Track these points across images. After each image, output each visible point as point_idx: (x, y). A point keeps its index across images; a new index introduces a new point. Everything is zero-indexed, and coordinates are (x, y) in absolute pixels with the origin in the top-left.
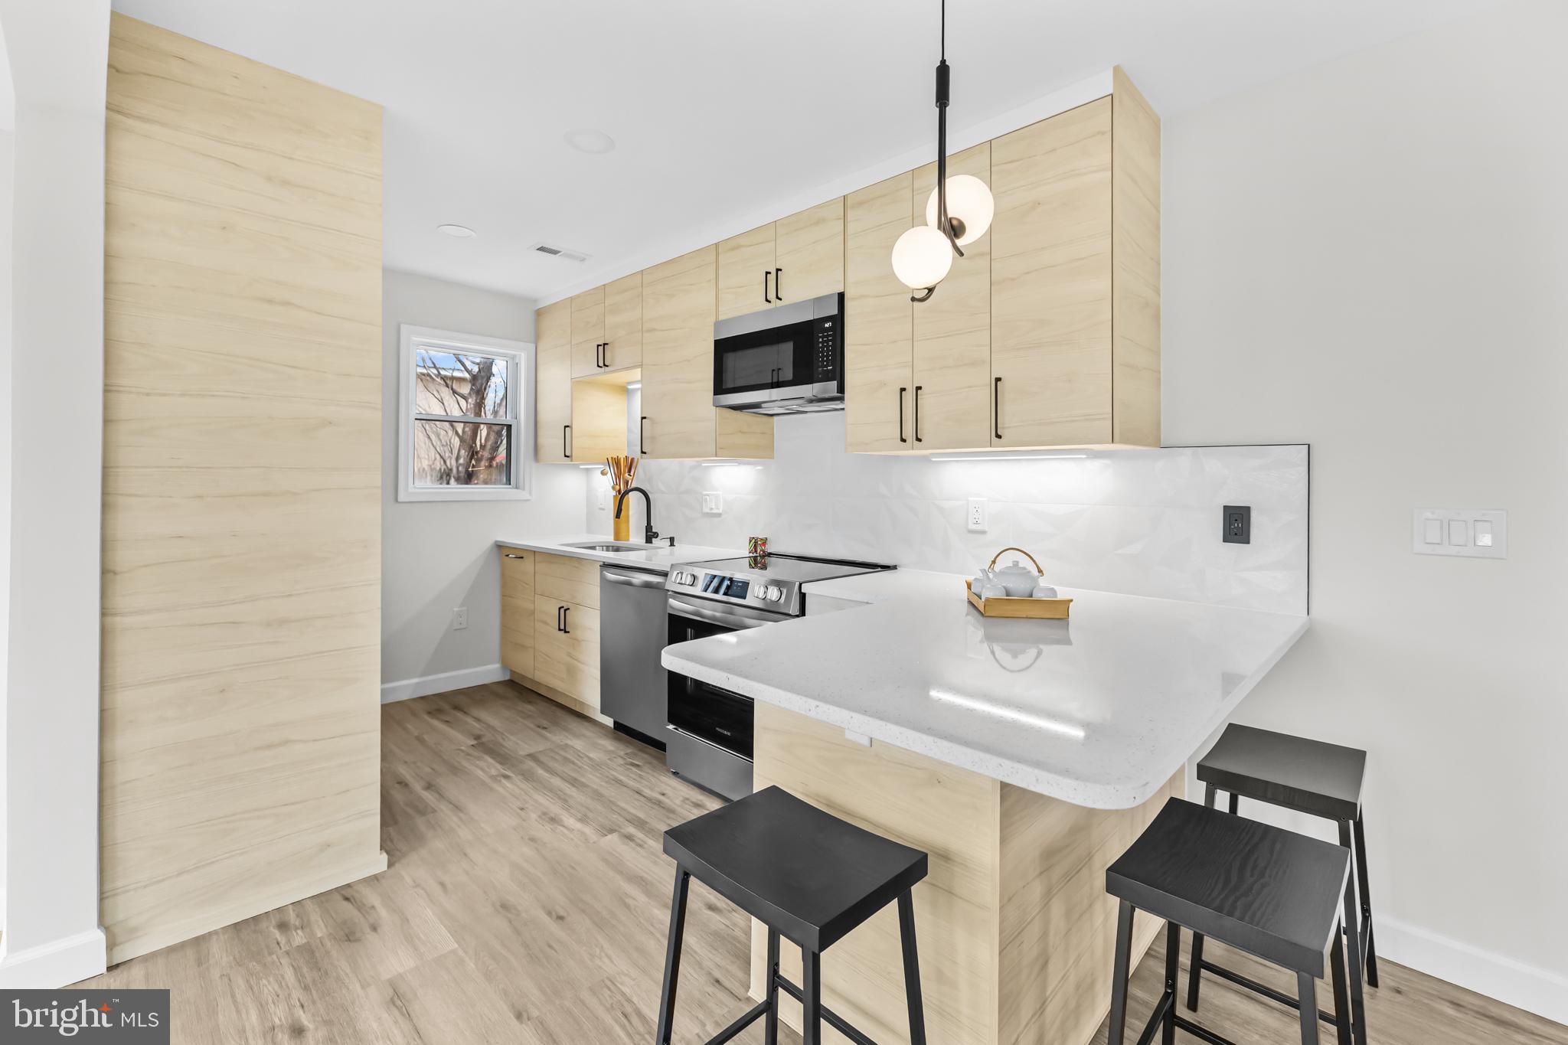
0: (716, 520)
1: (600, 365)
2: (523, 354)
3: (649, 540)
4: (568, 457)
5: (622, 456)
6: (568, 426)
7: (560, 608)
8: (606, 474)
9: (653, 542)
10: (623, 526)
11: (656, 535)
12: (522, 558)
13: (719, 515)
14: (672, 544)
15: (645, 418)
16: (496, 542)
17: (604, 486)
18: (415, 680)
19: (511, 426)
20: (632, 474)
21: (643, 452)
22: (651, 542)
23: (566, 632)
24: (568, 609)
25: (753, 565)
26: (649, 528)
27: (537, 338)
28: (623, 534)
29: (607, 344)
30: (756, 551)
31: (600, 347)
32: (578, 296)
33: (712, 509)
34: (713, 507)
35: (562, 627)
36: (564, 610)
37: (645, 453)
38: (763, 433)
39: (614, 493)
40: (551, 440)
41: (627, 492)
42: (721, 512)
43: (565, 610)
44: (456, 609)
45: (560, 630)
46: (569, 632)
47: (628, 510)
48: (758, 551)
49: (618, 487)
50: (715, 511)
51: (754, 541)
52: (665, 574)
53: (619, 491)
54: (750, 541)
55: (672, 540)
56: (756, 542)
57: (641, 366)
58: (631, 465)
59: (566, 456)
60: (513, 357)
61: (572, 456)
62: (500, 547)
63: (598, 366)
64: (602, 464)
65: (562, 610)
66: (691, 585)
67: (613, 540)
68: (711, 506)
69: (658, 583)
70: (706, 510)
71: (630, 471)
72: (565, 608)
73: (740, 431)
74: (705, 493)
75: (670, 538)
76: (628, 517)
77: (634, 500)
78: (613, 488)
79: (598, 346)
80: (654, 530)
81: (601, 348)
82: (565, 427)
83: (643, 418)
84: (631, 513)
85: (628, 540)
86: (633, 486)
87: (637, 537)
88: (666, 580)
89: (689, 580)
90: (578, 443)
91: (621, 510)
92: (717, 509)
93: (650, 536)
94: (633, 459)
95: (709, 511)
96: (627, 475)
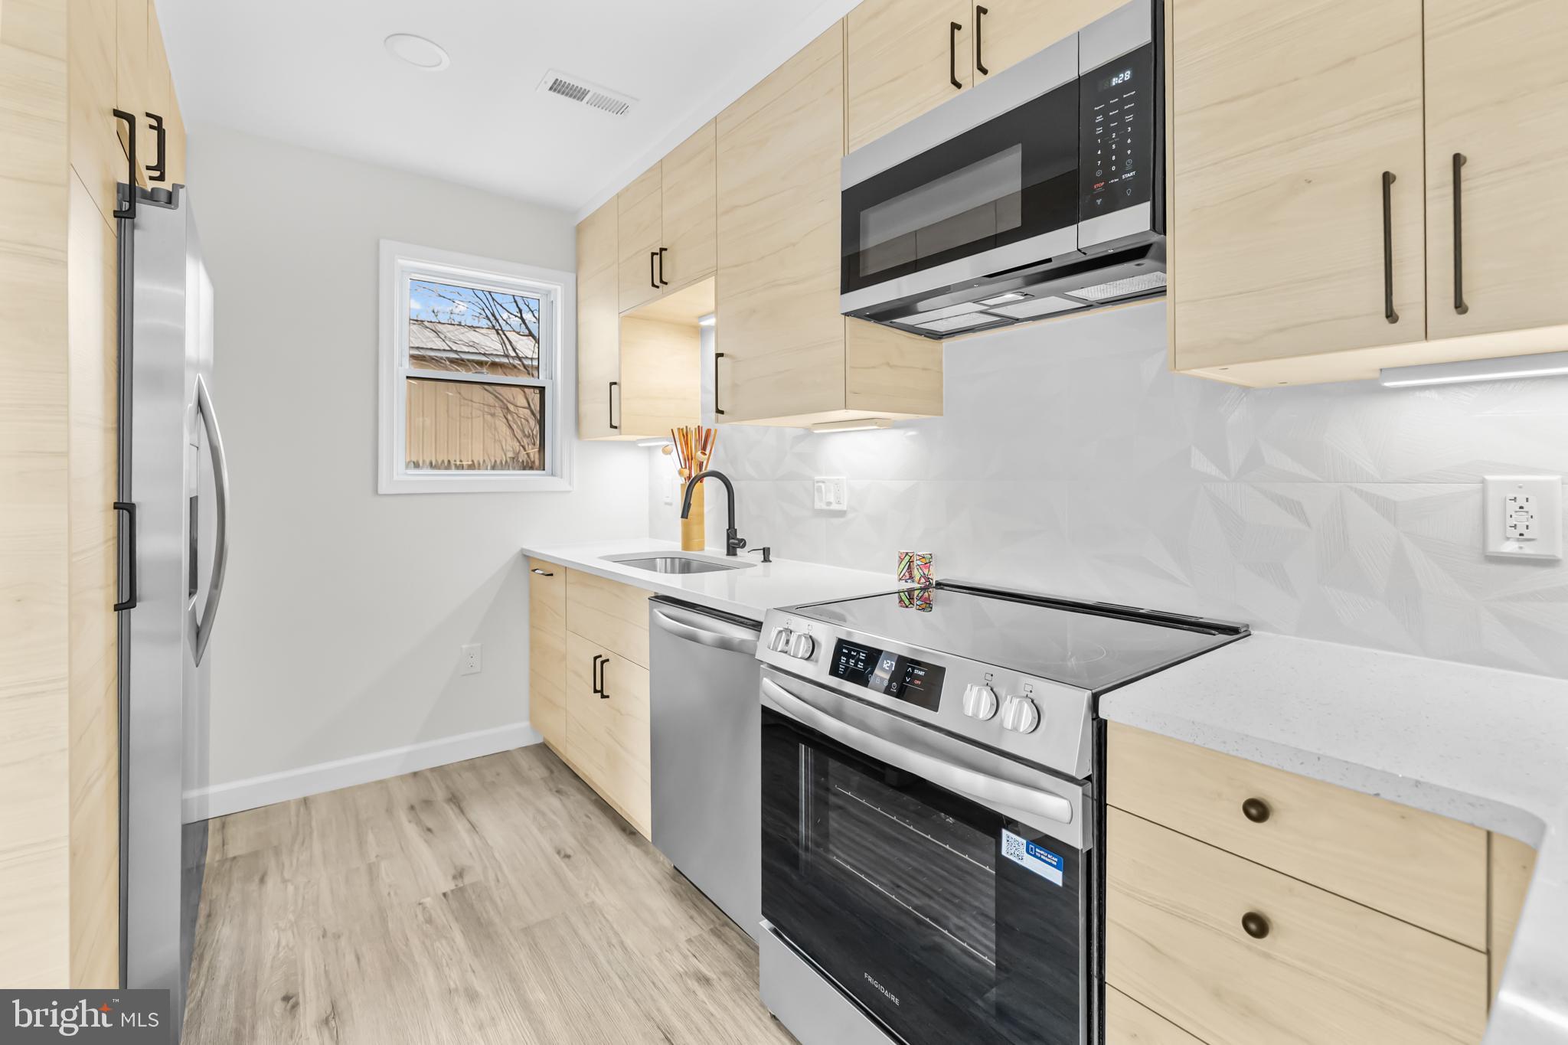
0: (836, 521)
1: (656, 284)
2: (559, 288)
3: (731, 551)
4: (616, 427)
5: (693, 427)
6: (615, 383)
7: (596, 658)
8: (670, 453)
9: (738, 553)
10: (695, 528)
11: (742, 543)
12: (552, 575)
13: (841, 514)
14: (766, 559)
15: (721, 355)
16: (522, 550)
17: (670, 472)
18: (405, 750)
19: (544, 388)
20: (707, 452)
21: (719, 412)
22: (735, 554)
23: (603, 697)
24: (608, 660)
25: (907, 602)
26: (731, 532)
27: (577, 266)
28: (695, 541)
29: (666, 249)
30: (911, 577)
31: (655, 256)
32: (627, 189)
33: (829, 504)
34: (832, 499)
35: (598, 688)
36: (600, 663)
37: (722, 412)
38: (925, 369)
39: (682, 481)
40: (595, 408)
41: (700, 478)
42: (845, 509)
43: (602, 663)
44: (464, 646)
45: (596, 691)
46: (608, 697)
47: (702, 505)
48: (917, 578)
49: (686, 472)
50: (835, 507)
51: (907, 558)
52: (757, 626)
53: (689, 478)
54: (902, 560)
55: (766, 552)
56: (910, 562)
57: (716, 272)
58: (705, 440)
59: (612, 426)
60: (548, 293)
61: (620, 426)
62: (527, 557)
63: (653, 285)
64: (667, 440)
65: (599, 661)
66: (808, 659)
67: (680, 550)
68: (827, 498)
69: (743, 641)
70: (820, 505)
71: (704, 448)
72: (603, 658)
73: (888, 364)
74: (817, 478)
75: (764, 549)
76: (701, 515)
77: (711, 491)
78: (680, 473)
79: (653, 254)
80: (739, 536)
81: (657, 258)
82: (612, 384)
83: (719, 355)
84: (706, 509)
85: (702, 549)
86: (710, 468)
87: (714, 547)
88: (758, 637)
89: (804, 648)
90: (629, 406)
91: (689, 505)
92: (839, 503)
93: (734, 545)
94: (709, 431)
95: (825, 507)
96: (699, 453)
